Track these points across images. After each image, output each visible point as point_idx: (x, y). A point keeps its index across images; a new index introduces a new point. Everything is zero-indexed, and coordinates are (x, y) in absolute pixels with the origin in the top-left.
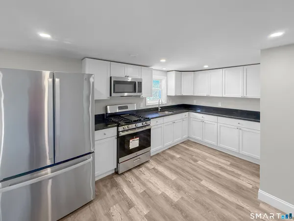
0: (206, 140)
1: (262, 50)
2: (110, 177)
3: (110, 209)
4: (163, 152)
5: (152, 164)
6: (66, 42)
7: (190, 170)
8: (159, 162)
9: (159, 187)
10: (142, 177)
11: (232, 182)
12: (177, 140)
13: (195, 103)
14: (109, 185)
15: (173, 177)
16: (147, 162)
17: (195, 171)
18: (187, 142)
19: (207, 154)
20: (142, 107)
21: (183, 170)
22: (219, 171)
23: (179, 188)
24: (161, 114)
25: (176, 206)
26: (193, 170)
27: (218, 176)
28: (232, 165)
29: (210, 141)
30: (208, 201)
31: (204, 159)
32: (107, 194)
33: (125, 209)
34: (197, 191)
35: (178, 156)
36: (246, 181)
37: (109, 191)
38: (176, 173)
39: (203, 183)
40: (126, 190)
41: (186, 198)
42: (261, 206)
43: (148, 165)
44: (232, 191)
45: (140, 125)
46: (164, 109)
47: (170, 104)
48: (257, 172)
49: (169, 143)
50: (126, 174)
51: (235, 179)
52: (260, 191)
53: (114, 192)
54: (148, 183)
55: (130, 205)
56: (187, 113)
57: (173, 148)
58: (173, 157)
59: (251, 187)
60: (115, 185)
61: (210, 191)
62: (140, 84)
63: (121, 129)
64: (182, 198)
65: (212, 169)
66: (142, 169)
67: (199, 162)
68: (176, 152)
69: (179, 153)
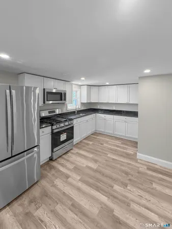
0: (106, 131)
1: (139, 77)
2: (47, 163)
3: (54, 183)
4: (81, 142)
5: (75, 150)
6: (18, 62)
7: (100, 150)
8: (80, 148)
9: (83, 163)
10: (71, 159)
11: (124, 152)
12: (89, 132)
13: (99, 107)
14: (48, 168)
15: (91, 156)
16: (71, 149)
17: (104, 150)
18: (95, 134)
19: (108, 140)
20: (65, 111)
21: (96, 151)
22: (116, 148)
23: (96, 161)
24: (78, 116)
25: (96, 171)
26: (102, 149)
27: (116, 151)
28: (122, 143)
29: (109, 131)
30: (114, 164)
31: (107, 142)
32: (49, 174)
33: (65, 180)
34: (106, 160)
35: (91, 143)
36: (130, 151)
37: (48, 172)
38: (92, 153)
39: (109, 155)
40: (61, 169)
41: (101, 165)
42: (139, 161)
43: (72, 151)
44: (124, 157)
45: (67, 124)
46: (79, 112)
47: (83, 108)
48: (136, 145)
49: (85, 135)
50: (59, 160)
51: (125, 151)
52: (138, 154)
53: (53, 172)
54: (76, 162)
55: (67, 177)
56: (94, 114)
57: (87, 138)
58: (88, 144)
59: (133, 153)
60: (52, 168)
61: (113, 159)
62: (65, 94)
63: (54, 127)
64: (99, 166)
65: (113, 147)
66: (69, 154)
67: (105, 145)
68: (89, 141)
69: (91, 141)
